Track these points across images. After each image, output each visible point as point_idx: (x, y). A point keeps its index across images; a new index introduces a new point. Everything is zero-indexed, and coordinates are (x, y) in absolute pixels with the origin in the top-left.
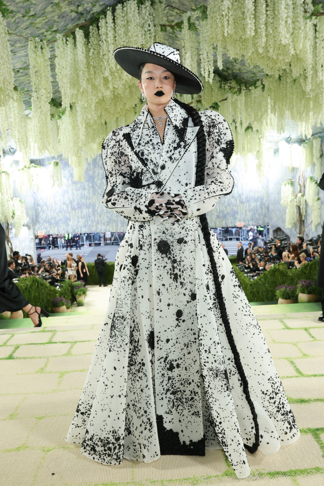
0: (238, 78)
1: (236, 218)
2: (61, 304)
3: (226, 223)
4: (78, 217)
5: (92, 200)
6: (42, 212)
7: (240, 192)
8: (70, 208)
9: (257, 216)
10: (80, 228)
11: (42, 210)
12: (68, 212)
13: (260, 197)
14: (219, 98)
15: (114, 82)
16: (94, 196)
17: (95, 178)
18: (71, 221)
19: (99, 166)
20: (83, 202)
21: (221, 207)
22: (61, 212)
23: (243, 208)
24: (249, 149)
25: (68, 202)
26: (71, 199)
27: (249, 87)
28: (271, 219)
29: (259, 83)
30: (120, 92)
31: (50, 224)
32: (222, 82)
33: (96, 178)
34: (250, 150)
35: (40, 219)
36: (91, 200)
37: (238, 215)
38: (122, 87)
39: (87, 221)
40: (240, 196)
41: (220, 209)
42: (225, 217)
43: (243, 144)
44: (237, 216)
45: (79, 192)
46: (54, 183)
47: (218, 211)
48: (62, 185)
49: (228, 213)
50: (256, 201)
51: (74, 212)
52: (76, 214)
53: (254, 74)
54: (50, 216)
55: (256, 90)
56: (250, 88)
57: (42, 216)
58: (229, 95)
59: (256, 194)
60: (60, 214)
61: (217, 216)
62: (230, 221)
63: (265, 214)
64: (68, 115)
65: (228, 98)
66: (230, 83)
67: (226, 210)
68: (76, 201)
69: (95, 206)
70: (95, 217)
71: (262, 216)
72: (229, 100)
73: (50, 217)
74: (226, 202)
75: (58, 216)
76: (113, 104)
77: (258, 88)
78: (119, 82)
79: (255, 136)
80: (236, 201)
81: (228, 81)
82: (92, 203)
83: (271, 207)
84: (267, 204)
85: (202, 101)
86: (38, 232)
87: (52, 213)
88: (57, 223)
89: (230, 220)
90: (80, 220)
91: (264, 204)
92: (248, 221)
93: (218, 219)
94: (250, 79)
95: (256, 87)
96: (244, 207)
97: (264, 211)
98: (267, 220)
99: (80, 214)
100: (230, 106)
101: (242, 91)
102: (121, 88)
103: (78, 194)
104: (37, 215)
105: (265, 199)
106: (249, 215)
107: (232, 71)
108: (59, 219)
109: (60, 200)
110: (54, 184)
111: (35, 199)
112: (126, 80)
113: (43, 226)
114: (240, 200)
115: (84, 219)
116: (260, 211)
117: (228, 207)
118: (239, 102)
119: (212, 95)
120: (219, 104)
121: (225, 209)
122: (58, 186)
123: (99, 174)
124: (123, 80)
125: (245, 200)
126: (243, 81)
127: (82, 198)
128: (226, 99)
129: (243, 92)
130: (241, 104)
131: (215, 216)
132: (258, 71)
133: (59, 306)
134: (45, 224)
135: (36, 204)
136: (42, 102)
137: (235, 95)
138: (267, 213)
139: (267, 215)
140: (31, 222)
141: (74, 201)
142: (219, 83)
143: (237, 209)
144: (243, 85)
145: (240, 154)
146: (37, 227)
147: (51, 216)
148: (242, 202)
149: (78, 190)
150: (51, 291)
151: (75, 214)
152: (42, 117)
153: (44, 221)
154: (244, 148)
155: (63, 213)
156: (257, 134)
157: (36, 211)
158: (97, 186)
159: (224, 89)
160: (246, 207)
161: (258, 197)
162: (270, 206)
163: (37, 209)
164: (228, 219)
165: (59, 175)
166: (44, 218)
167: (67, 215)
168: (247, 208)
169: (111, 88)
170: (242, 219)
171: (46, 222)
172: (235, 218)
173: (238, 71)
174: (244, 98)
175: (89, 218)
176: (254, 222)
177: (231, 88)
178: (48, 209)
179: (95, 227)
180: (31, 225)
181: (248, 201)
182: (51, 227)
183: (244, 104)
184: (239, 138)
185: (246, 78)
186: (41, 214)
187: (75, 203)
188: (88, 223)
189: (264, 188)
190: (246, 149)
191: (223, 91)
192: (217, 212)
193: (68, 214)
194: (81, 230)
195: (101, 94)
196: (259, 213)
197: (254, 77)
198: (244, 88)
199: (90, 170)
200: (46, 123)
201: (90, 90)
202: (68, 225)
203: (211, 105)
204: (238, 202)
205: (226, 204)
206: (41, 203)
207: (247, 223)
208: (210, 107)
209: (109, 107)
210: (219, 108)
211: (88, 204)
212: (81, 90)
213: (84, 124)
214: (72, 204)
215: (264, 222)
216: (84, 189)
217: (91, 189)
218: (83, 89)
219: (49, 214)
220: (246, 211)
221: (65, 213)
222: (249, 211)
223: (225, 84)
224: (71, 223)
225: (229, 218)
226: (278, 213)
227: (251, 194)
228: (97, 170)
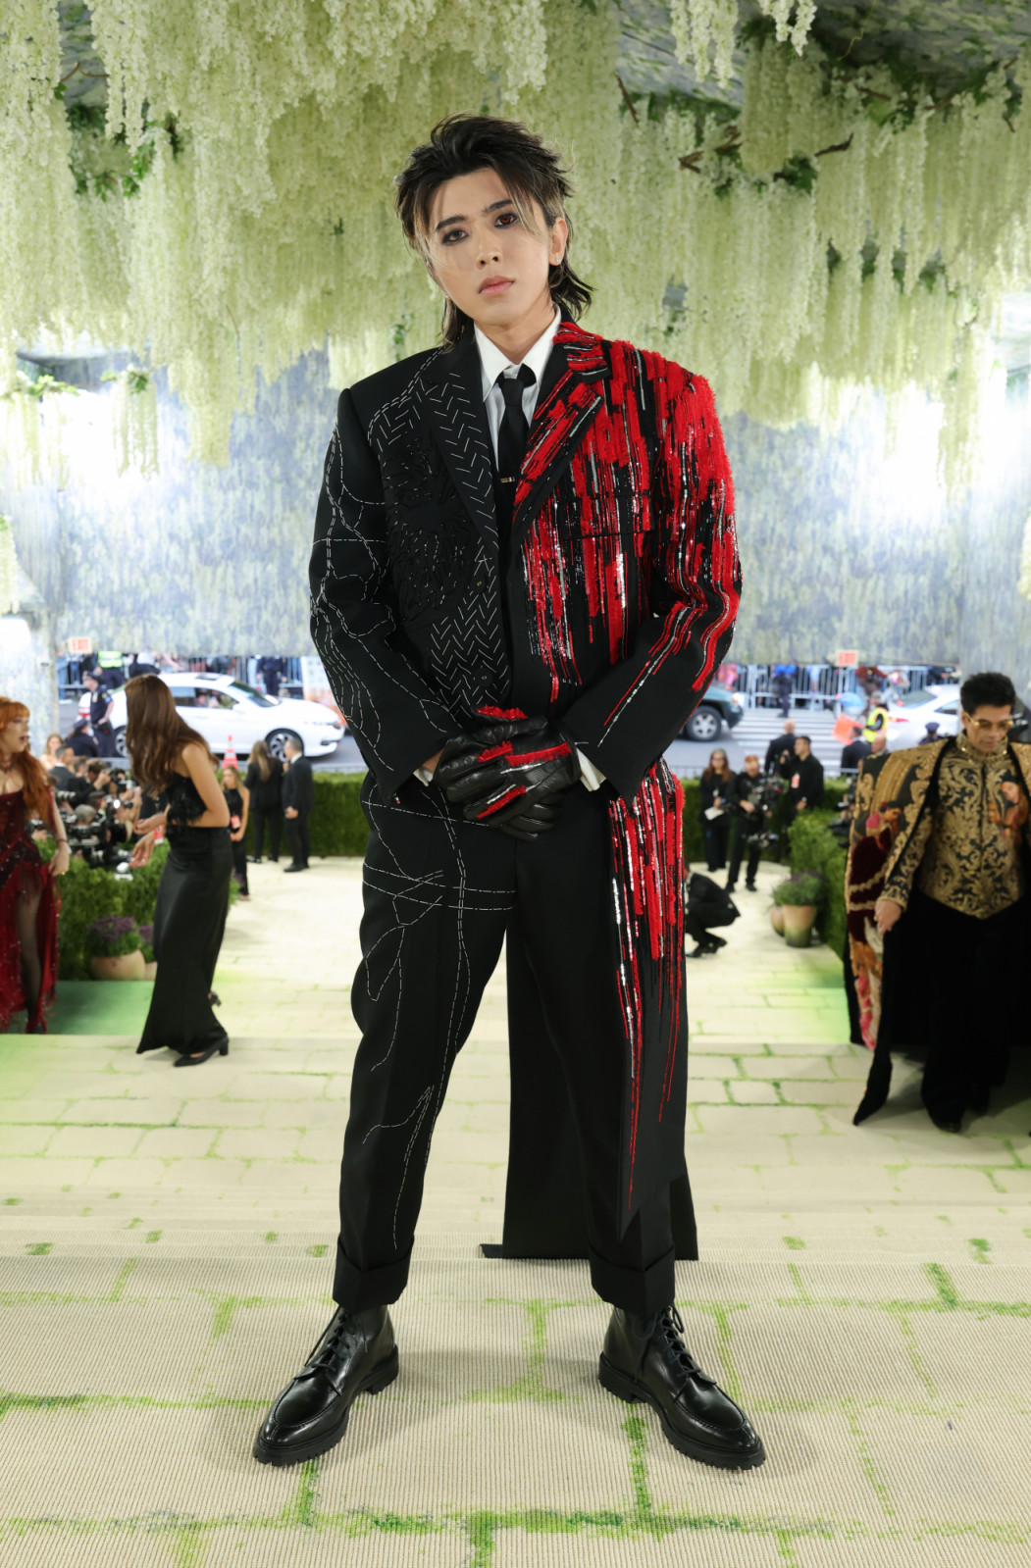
0: (904, 55)
1: (834, 632)
2: (124, 943)
3: (791, 651)
4: (224, 593)
5: (281, 532)
6: (86, 566)
7: (857, 532)
8: (193, 557)
9: (914, 628)
10: (227, 637)
11: (85, 558)
12: (185, 571)
13: (933, 554)
14: (816, 138)
15: (353, 27)
16: (287, 514)
17: (294, 444)
18: (198, 605)
19: (312, 399)
20: (246, 536)
21: (776, 585)
22: (158, 568)
23: (863, 595)
24: (910, 366)
25: (186, 533)
26: (202, 520)
27: (950, 96)
28: (969, 643)
29: (994, 81)
30: (380, 80)
31: (117, 612)
32: (835, 71)
33: (301, 445)
34: (916, 371)
35: (77, 593)
36: (275, 530)
37: (840, 619)
38: (389, 54)
39: (259, 608)
40: (853, 547)
41: (771, 593)
42: (788, 624)
43: (891, 342)
44: (837, 625)
45: (230, 495)
46: (126, 458)
47: (765, 600)
48: (157, 470)
49: (801, 611)
50: (915, 571)
51: (209, 570)
52: (218, 580)
53: (974, 41)
54: (117, 581)
55: (981, 110)
56: (956, 100)
57: (88, 580)
58: (862, 128)
59: (919, 544)
60: (155, 576)
61: (759, 618)
62: (807, 643)
63: (949, 622)
64: (160, 177)
65: (854, 143)
66: (868, 77)
67: (796, 597)
68: (217, 530)
69: (292, 553)
70: (286, 595)
71: (934, 632)
72: (859, 151)
73: (116, 587)
74: (799, 568)
75: (147, 585)
76: (362, 142)
77: (991, 103)
78: (376, 31)
79: (941, 313)
80: (839, 564)
81: (857, 66)
82: (278, 543)
83: (974, 598)
84: (959, 583)
85: (741, 151)
86: (70, 641)
87: (126, 572)
88: (141, 612)
89: (809, 637)
90: (232, 603)
91: (947, 583)
92: (880, 647)
93: (761, 633)
94: (953, 64)
95: (980, 99)
96: (868, 593)
97: (942, 612)
98: (951, 646)
99: (230, 581)
100: (861, 176)
101: (918, 111)
102: (386, 59)
103: (226, 505)
104: (68, 577)
105: (953, 563)
106: (885, 621)
107: (882, 21)
108: (151, 596)
109: (158, 521)
110: (126, 464)
111: (61, 512)
112: (408, 23)
113: (88, 620)
114: (852, 563)
115: (245, 601)
116: (927, 610)
117: (805, 589)
118: (899, 160)
119: (786, 123)
120: (815, 163)
121: (791, 594)
122: (143, 469)
123: (310, 431)
124: (396, 18)
125: (871, 565)
126: (924, 69)
127: (241, 519)
128: (845, 146)
129: (923, 117)
130: (909, 170)
131: (752, 619)
132: (995, 27)
133: (117, 953)
134: (97, 612)
135: (65, 534)
136: (14, 101)
137: (887, 128)
138: (955, 620)
139: (953, 629)
140: (42, 600)
141: (211, 529)
142: (820, 75)
143: (840, 596)
144: (923, 87)
145: (873, 381)
146: (64, 622)
147: (122, 581)
148: (859, 572)
149: (227, 487)
150: (88, 886)
151: (213, 581)
152: (32, 178)
153: (94, 599)
154: (889, 361)
155: (168, 575)
156: (947, 304)
157: (63, 560)
158: (300, 475)
159: (842, 101)
160: (874, 591)
161: (926, 555)
162: (968, 594)
163: (68, 551)
164: (802, 635)
165: (146, 426)
166: (93, 590)
167: (183, 583)
168: (880, 594)
169: (338, 55)
170: (854, 636)
171: (102, 606)
172: (829, 634)
173: (905, 26)
174: (925, 144)
175: (267, 598)
176: (900, 651)
177: (869, 97)
178: (110, 556)
179: (286, 636)
180: (43, 612)
181: (884, 569)
182: (118, 624)
183: (920, 171)
184: (876, 316)
185: (935, 57)
186: (82, 572)
187: (214, 539)
188: (259, 617)
189: (951, 521)
190: (899, 364)
191: (835, 108)
192: (761, 606)
193: (187, 577)
194: (233, 643)
195: (293, 82)
196: (924, 618)
197: (973, 53)
198: (929, 101)
199: (277, 411)
200: (53, 205)
201: (243, 60)
202: (183, 621)
203: (779, 169)
204: (845, 569)
205: (796, 576)
206: (86, 530)
207: (874, 653)
208: (777, 176)
209: (339, 153)
210: (814, 183)
211: (264, 543)
212: (204, 60)
213: (223, 220)
214: (202, 540)
215: (941, 653)
216: (252, 485)
217: (278, 489)
218: (212, 54)
219: (114, 576)
220: (872, 605)
221: (173, 572)
222: (886, 606)
223: (846, 79)
224: (195, 614)
225: (804, 630)
226: (1001, 625)
227: (899, 542)
228: (303, 415)
